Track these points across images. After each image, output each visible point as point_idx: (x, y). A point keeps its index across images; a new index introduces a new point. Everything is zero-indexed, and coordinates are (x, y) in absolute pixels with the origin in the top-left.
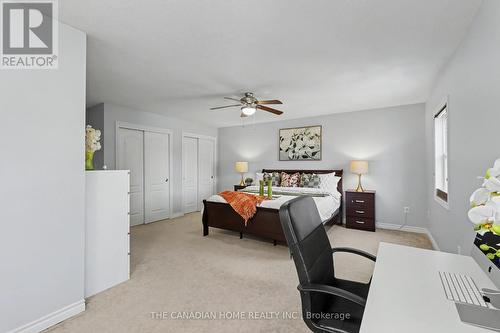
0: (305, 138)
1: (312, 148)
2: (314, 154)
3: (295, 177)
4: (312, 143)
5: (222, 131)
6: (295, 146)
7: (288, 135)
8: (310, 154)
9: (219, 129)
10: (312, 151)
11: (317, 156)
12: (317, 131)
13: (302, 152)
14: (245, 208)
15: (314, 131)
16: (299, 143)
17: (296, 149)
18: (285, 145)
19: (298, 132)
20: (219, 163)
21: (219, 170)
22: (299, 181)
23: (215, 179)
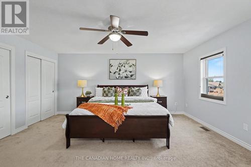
0: (126, 66)
1: (131, 72)
2: (131, 76)
3: (126, 90)
4: (131, 69)
5: (61, 56)
6: (120, 70)
7: (115, 64)
8: (129, 76)
9: (59, 54)
10: (131, 74)
11: (133, 77)
12: (134, 62)
13: (125, 75)
14: (115, 118)
15: (132, 62)
16: (123, 69)
17: (121, 72)
18: (113, 69)
19: (122, 62)
20: (59, 80)
21: (59, 86)
22: (129, 93)
23: (56, 93)
